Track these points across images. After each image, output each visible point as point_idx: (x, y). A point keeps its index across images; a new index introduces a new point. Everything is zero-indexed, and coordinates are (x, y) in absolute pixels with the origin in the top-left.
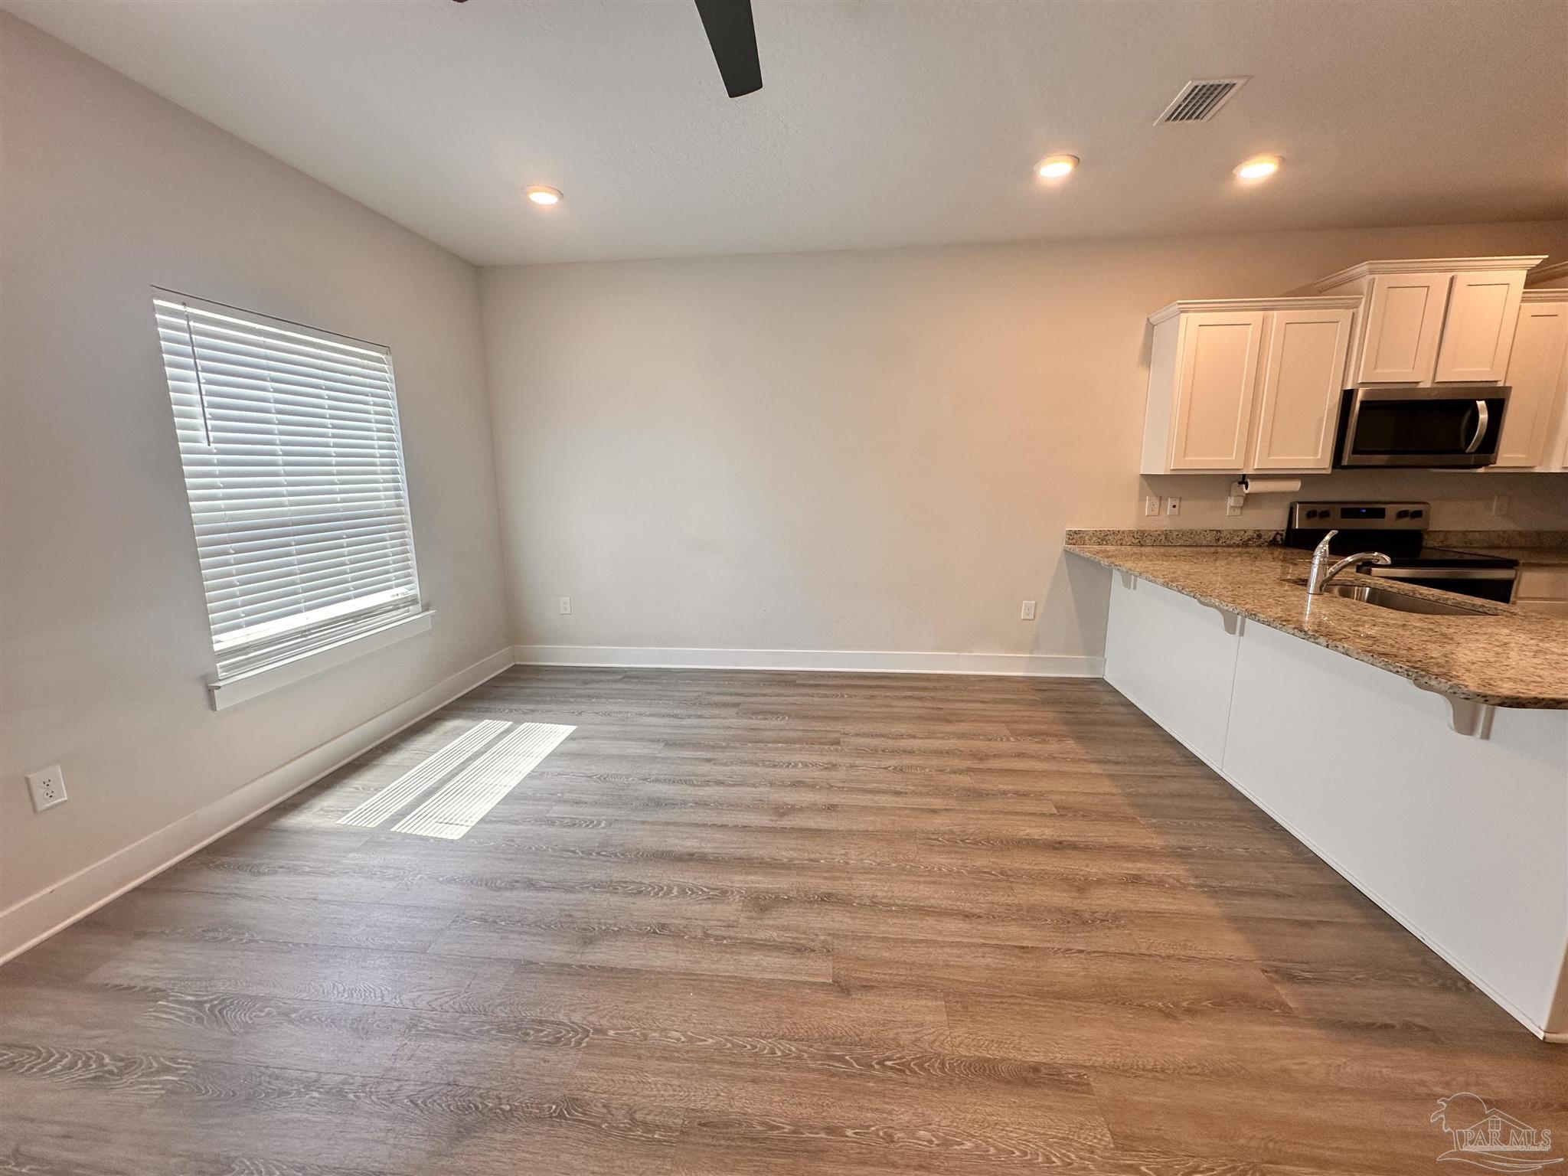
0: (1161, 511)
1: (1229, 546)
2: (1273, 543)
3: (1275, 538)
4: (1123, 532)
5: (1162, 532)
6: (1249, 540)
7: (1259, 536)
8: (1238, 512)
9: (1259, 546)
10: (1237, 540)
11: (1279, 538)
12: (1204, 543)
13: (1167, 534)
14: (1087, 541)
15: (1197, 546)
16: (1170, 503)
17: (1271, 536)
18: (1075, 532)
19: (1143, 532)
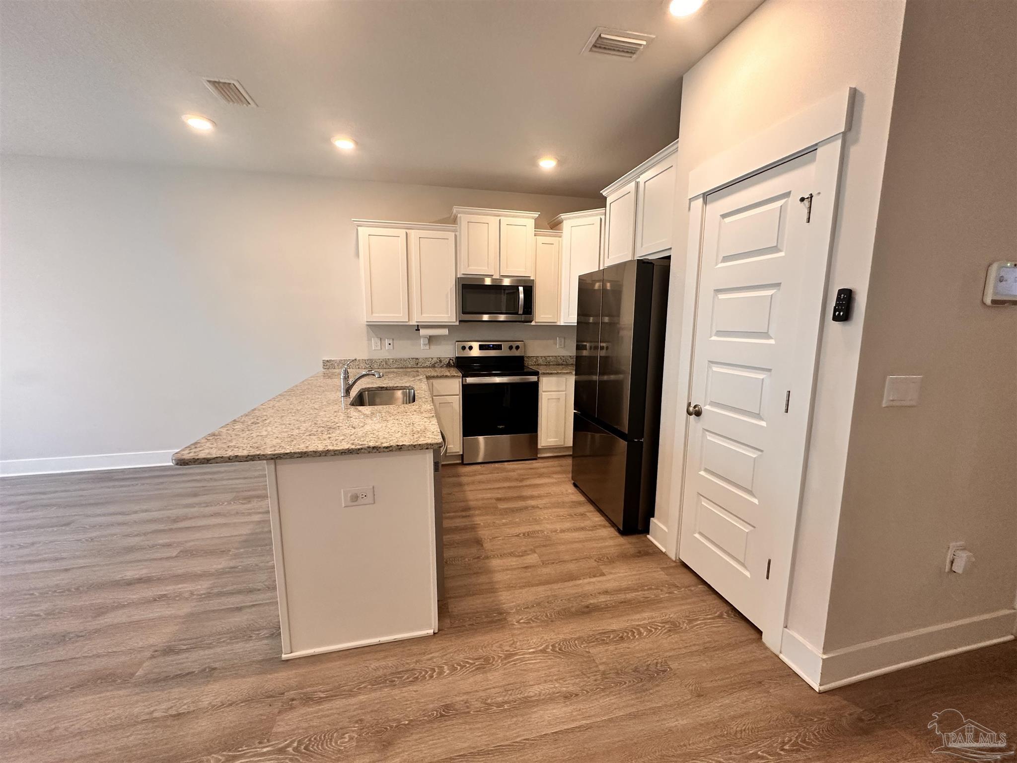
0: (382, 347)
1: (424, 367)
2: (449, 365)
3: (449, 362)
4: (359, 360)
5: (383, 360)
6: (435, 363)
7: (441, 361)
8: (427, 347)
9: (441, 367)
10: (428, 364)
11: (451, 362)
12: (409, 366)
13: (386, 361)
14: (336, 367)
15: (406, 368)
16: (387, 342)
17: (446, 361)
18: (328, 361)
19: (371, 360)
